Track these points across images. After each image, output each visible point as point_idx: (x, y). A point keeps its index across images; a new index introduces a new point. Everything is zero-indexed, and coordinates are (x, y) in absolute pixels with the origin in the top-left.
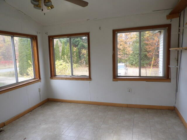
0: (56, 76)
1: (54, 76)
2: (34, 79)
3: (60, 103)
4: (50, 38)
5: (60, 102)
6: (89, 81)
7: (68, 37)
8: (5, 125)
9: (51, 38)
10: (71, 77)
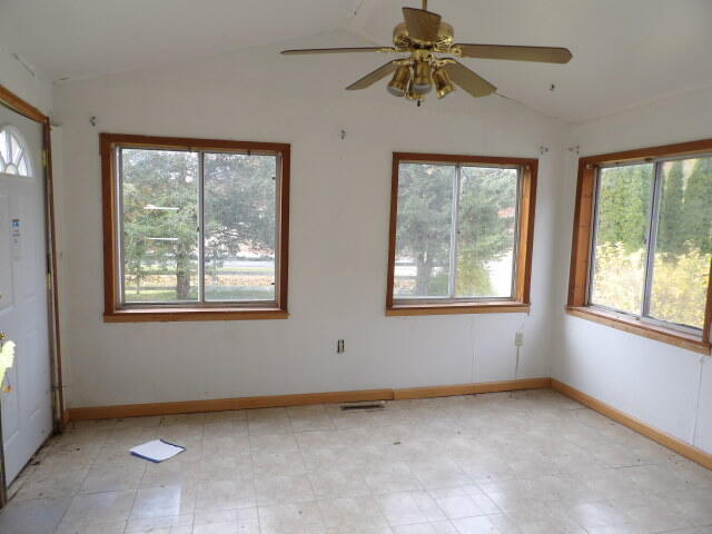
0: (589, 304)
1: (584, 305)
2: (510, 299)
3: (579, 406)
4: (585, 165)
5: (582, 403)
6: (701, 356)
7: (648, 160)
8: (393, 399)
9: (588, 166)
10: (638, 319)
